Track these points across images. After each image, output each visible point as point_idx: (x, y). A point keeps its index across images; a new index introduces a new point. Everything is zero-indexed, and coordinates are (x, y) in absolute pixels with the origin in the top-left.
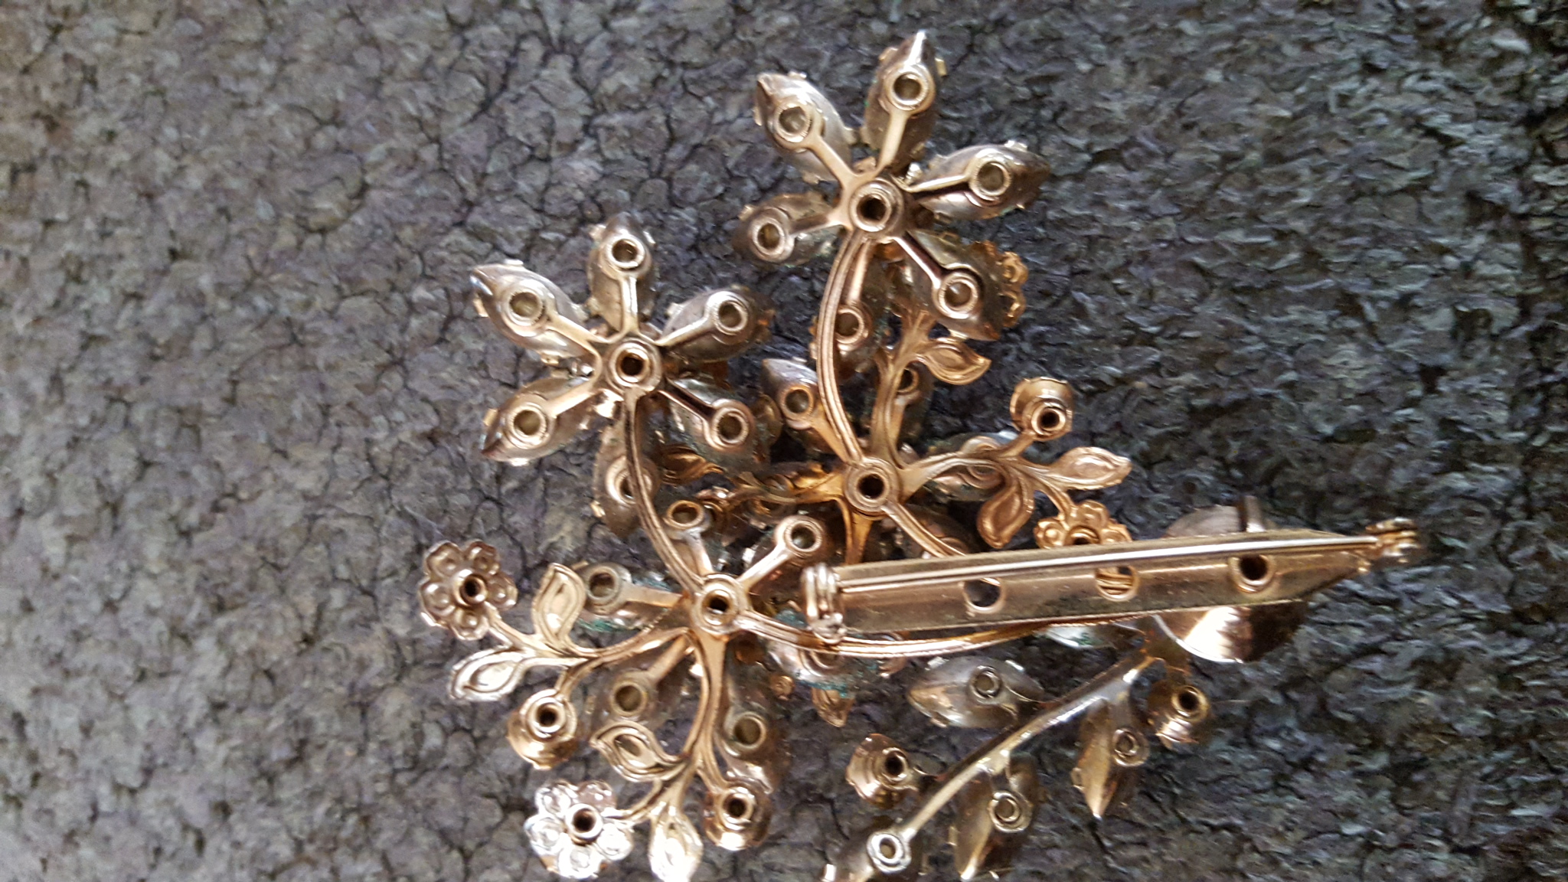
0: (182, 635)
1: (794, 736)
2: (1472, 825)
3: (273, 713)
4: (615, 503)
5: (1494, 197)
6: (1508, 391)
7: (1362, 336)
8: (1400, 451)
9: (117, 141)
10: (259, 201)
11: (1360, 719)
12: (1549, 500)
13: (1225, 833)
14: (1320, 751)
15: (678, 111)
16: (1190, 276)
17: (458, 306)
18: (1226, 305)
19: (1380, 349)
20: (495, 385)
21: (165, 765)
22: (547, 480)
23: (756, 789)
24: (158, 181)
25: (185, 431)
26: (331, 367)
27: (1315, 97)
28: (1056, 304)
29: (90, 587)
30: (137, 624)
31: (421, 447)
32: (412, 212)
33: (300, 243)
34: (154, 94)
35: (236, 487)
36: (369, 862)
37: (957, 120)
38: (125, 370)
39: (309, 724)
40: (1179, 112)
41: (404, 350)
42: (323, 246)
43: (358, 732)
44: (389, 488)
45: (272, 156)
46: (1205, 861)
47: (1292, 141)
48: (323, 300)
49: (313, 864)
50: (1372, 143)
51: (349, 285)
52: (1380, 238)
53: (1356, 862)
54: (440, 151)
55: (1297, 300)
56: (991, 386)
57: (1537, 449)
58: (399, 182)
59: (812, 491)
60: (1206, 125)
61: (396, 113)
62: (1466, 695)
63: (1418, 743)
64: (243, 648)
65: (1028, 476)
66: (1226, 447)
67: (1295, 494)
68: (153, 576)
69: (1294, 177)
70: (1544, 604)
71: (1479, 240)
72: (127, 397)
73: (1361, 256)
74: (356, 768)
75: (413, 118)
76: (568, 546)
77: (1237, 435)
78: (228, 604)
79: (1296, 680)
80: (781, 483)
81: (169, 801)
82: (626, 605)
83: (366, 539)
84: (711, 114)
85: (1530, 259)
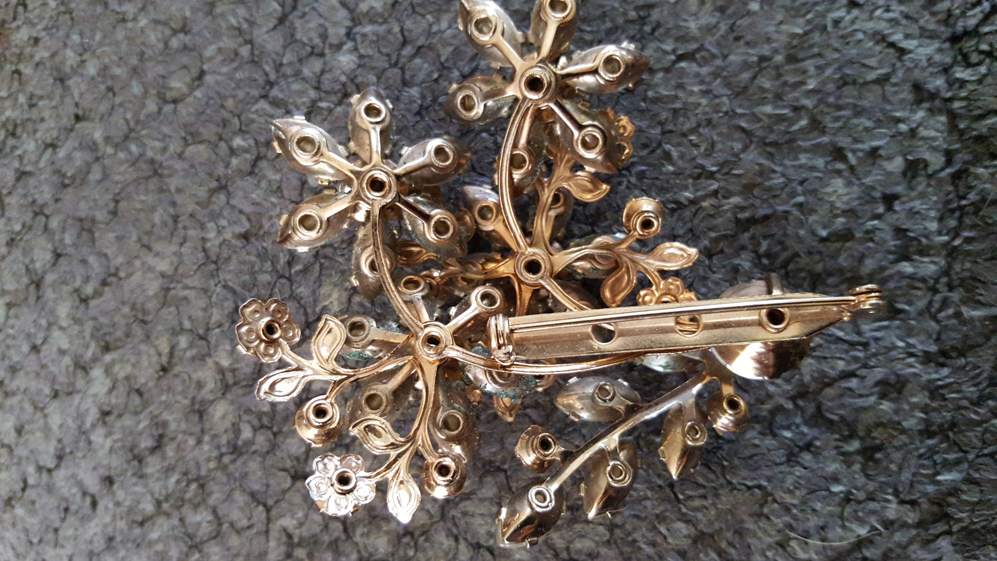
0: (82, 367)
1: (482, 429)
2: (912, 485)
3: (142, 416)
4: (366, 276)
5: (930, 86)
6: (939, 210)
7: (846, 174)
8: (869, 248)
9: (41, 44)
10: (134, 83)
11: (843, 419)
12: (963, 280)
13: (756, 490)
14: (816, 438)
15: (408, 24)
16: (737, 135)
17: (263, 150)
18: (760, 154)
19: (857, 182)
20: (287, 202)
21: (71, 453)
22: (321, 265)
23: (456, 459)
24: (67, 70)
25: (84, 233)
26: (179, 191)
27: (818, 21)
28: (653, 152)
29: (22, 336)
30: (53, 361)
31: (238, 243)
32: (233, 89)
33: (160, 110)
34: (65, 13)
35: (117, 269)
36: (204, 513)
37: (589, 32)
38: (45, 194)
39: (165, 424)
40: (732, 28)
41: (228, 180)
42: (175, 111)
43: (197, 429)
44: (217, 270)
45: (142, 54)
46: (743, 508)
47: (803, 49)
48: (174, 146)
49: (168, 515)
50: (854, 51)
51: (191, 136)
52: (859, 112)
53: (840, 509)
54: (252, 49)
55: (806, 151)
56: (610, 205)
57: (955, 247)
58: (225, 69)
59: (494, 271)
60: (749, 38)
61: (224, 25)
62: (909, 403)
63: (879, 435)
64: (122, 375)
65: (633, 261)
66: (759, 244)
67: (803, 275)
68: (62, 328)
69: (805, 72)
70: (958, 346)
71: (920, 114)
72: (47, 212)
73: (845, 124)
74: (196, 452)
75: (235, 28)
76: (336, 308)
77: (765, 237)
78: (112, 346)
79: (802, 393)
80: (474, 265)
81: (73, 476)
82: (373, 342)
83: (202, 303)
84: (430, 26)
85: (952, 127)
